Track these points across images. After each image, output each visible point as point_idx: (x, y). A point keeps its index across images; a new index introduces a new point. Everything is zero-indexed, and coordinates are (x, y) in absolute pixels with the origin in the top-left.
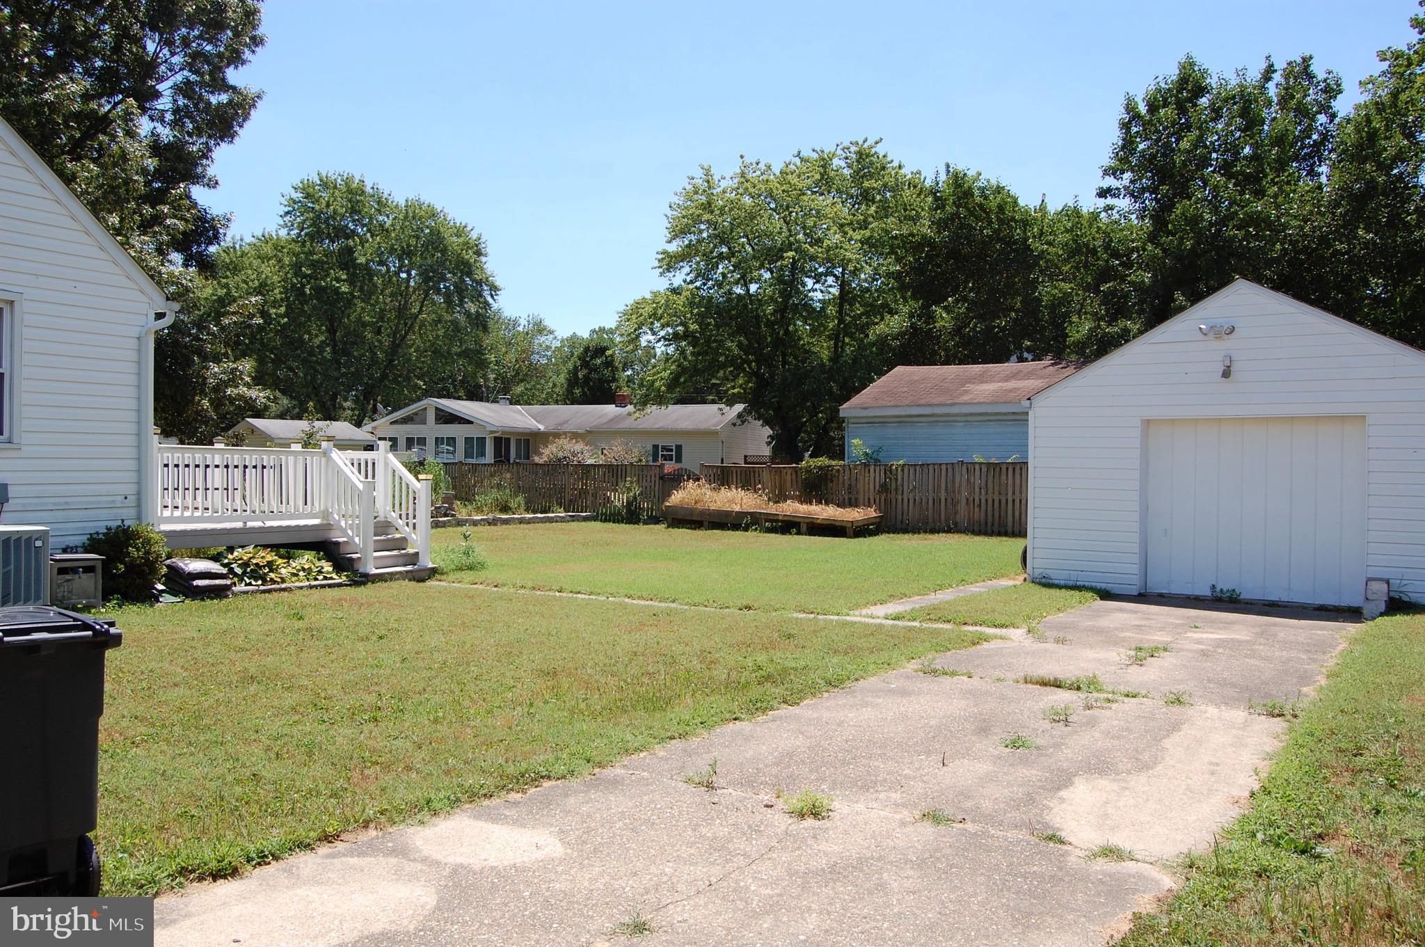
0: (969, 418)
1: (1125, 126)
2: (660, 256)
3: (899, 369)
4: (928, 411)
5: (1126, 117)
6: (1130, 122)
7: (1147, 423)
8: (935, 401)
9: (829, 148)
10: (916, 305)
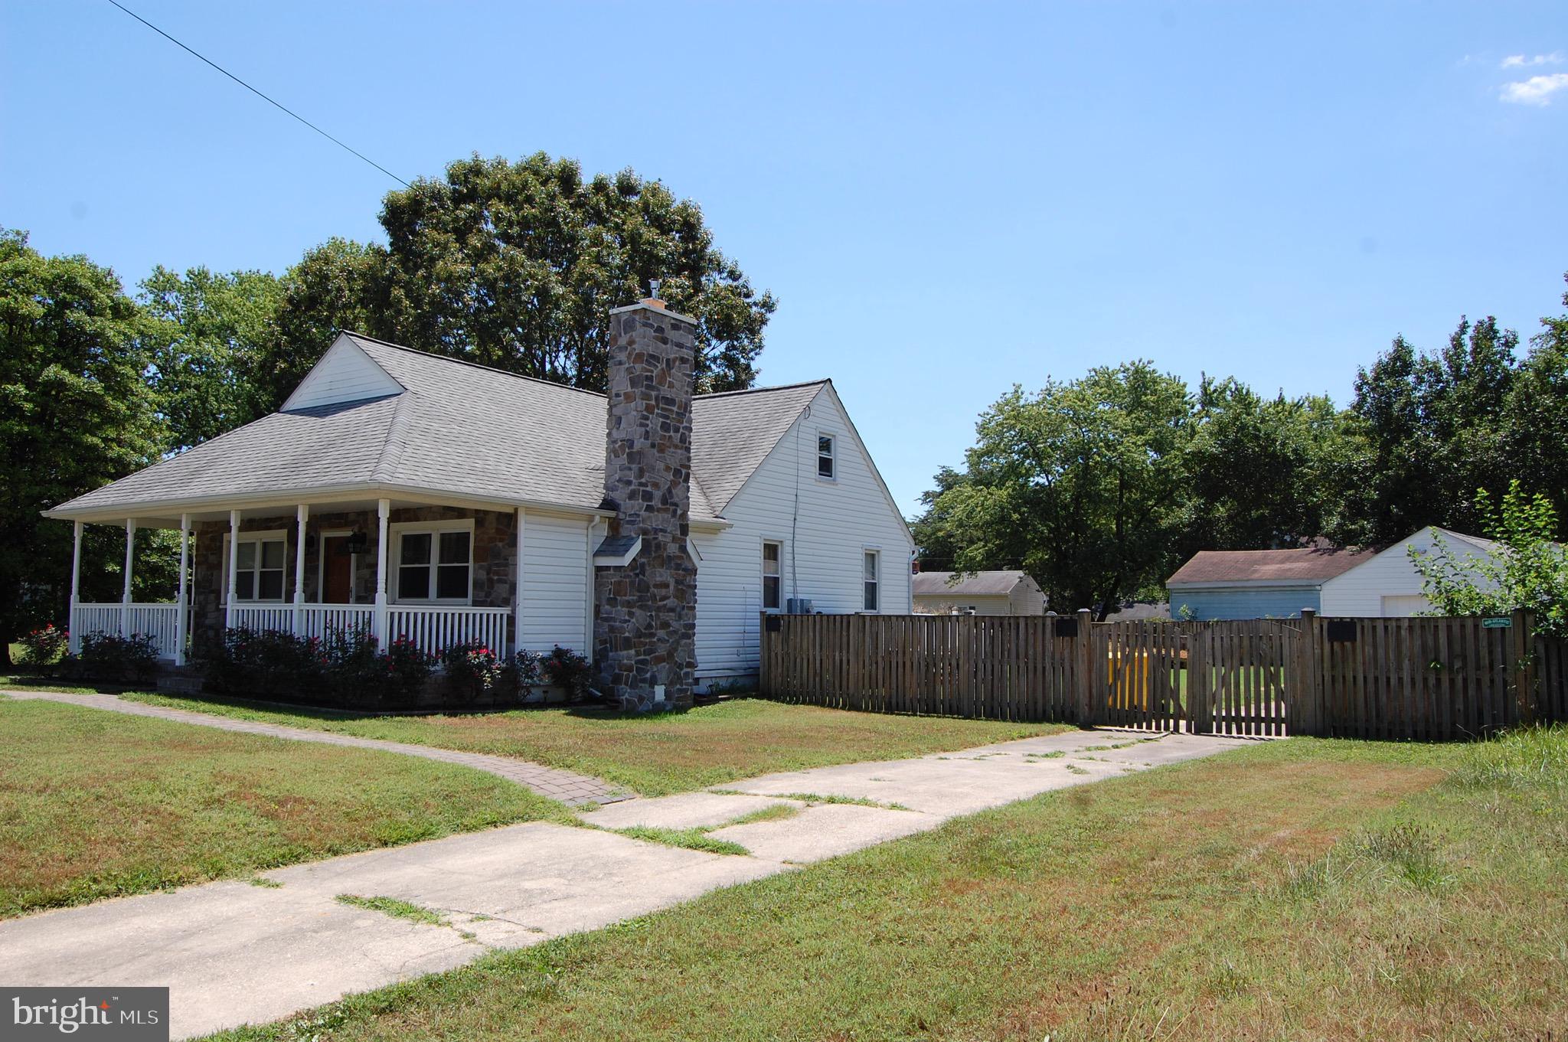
0: (1260, 589)
1: (1359, 388)
2: (967, 453)
3: (1200, 553)
4: (1231, 584)
5: (1359, 382)
6: (1362, 385)
7: (1384, 598)
8: (1236, 577)
9: (1114, 366)
10: (1197, 501)
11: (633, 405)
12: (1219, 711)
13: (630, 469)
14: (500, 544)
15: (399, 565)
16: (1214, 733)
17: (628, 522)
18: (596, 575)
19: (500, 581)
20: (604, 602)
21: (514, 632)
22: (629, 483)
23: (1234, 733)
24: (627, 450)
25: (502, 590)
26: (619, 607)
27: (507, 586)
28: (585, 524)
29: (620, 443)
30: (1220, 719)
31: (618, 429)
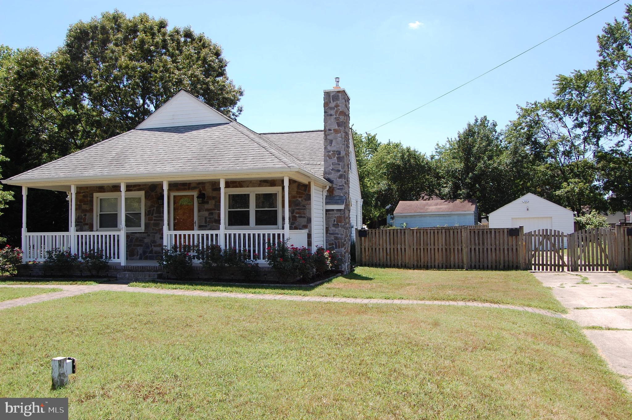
3: (401, 202)
7: (512, 219)
11: (339, 135)
12: (581, 262)
13: (339, 165)
14: (300, 199)
15: (228, 210)
16: (579, 271)
17: (339, 189)
18: (326, 213)
19: (300, 217)
20: (331, 226)
21: (311, 241)
22: (339, 171)
23: (587, 271)
24: (336, 156)
25: (303, 221)
26: (340, 228)
27: (306, 219)
28: (321, 189)
29: (332, 152)
30: (581, 266)
31: (331, 146)
